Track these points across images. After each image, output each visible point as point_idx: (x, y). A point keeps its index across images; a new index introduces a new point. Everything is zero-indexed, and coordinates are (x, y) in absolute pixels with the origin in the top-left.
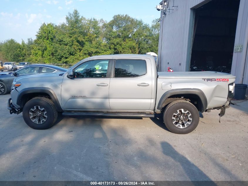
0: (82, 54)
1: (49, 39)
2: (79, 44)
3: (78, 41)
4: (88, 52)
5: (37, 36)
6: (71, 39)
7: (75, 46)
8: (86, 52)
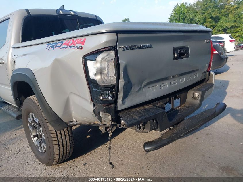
0: (215, 31)
1: (181, 20)
2: (213, 21)
3: (212, 18)
4: (222, 29)
5: (169, 18)
6: (204, 16)
7: (208, 23)
8: (220, 28)
